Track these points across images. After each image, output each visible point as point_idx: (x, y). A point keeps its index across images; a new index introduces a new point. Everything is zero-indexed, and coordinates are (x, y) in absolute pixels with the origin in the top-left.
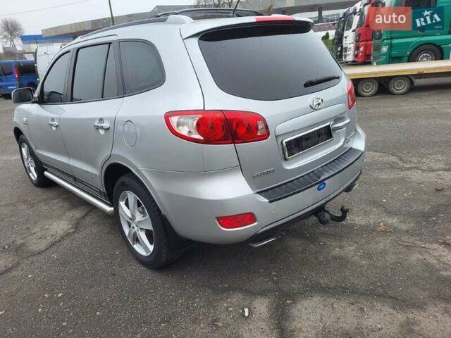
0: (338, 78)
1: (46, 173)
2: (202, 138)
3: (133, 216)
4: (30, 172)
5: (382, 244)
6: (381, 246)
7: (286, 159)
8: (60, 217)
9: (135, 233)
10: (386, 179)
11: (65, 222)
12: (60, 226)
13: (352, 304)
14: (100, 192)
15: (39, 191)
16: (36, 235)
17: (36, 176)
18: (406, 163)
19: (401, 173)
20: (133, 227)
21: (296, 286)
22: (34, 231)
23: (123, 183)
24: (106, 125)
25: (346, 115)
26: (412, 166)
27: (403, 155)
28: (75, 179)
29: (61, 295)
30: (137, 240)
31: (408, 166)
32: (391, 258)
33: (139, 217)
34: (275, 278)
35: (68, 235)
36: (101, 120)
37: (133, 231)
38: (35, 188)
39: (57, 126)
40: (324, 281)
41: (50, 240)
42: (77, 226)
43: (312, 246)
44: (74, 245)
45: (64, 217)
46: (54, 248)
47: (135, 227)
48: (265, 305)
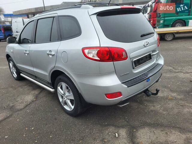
0: (154, 33)
1: (21, 74)
2: (99, 59)
3: (64, 93)
4: (13, 74)
5: (171, 104)
6: (171, 106)
7: (133, 68)
8: (28, 94)
9: (65, 100)
10: (169, 77)
11: (31, 96)
12: (29, 97)
13: (162, 131)
14: (48, 83)
15: (18, 82)
16: (18, 102)
17: (16, 76)
18: (176, 70)
19: (175, 74)
20: (64, 98)
21: (137, 123)
22: (18, 100)
23: (60, 79)
24: (53, 53)
25: (157, 49)
26: (179, 71)
27: (174, 66)
28: (36, 77)
29: (33, 128)
30: (66, 103)
31: (177, 71)
32: (176, 111)
33: (67, 94)
34: (127, 120)
35: (33, 101)
36: (50, 51)
37: (64, 100)
38: (16, 81)
39: (28, 54)
40: (149, 121)
41: (25, 104)
42: (37, 97)
43: (141, 106)
44: (36, 106)
45: (30, 94)
46: (27, 108)
47: (65, 98)
48: (125, 132)
